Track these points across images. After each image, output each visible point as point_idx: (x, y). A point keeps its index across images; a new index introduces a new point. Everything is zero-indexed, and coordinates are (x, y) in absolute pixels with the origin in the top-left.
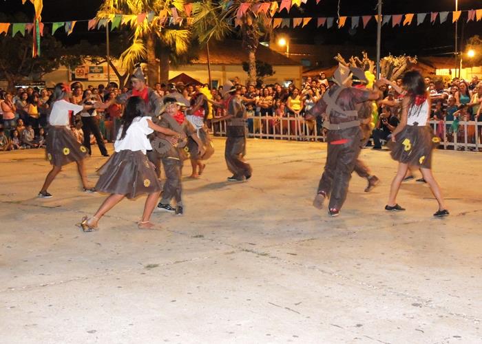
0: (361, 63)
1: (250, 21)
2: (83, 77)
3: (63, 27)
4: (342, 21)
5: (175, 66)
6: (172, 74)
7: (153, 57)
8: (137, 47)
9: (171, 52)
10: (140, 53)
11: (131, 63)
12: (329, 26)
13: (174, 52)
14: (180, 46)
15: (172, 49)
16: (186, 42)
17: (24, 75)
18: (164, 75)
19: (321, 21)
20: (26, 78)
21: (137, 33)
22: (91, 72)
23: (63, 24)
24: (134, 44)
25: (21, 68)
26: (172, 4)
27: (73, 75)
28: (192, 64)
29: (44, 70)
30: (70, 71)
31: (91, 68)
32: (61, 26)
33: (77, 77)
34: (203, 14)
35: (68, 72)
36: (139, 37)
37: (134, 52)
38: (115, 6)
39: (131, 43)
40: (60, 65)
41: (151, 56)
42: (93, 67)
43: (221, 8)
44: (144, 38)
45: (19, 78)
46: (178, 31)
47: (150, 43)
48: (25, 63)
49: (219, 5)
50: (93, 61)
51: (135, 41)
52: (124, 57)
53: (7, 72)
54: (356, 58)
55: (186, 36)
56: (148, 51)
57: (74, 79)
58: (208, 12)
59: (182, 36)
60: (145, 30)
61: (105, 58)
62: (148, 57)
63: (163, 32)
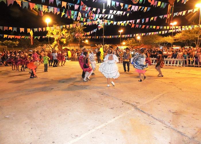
1: (78, 37)
4: (97, 37)
5: (64, 46)
6: (63, 48)
8: (55, 42)
9: (63, 43)
14: (65, 42)
17: (31, 48)
18: (61, 48)
19: (93, 37)
21: (55, 39)
22: (46, 47)
23: (37, 37)
26: (63, 33)
30: (42, 47)
34: (68, 36)
38: (50, 34)
40: (39, 46)
45: (29, 49)
46: (64, 39)
49: (72, 34)
50: (46, 45)
52: (53, 44)
53: (27, 47)
54: (99, 45)
55: (66, 40)
57: (43, 49)
61: (49, 44)
63: (61, 39)
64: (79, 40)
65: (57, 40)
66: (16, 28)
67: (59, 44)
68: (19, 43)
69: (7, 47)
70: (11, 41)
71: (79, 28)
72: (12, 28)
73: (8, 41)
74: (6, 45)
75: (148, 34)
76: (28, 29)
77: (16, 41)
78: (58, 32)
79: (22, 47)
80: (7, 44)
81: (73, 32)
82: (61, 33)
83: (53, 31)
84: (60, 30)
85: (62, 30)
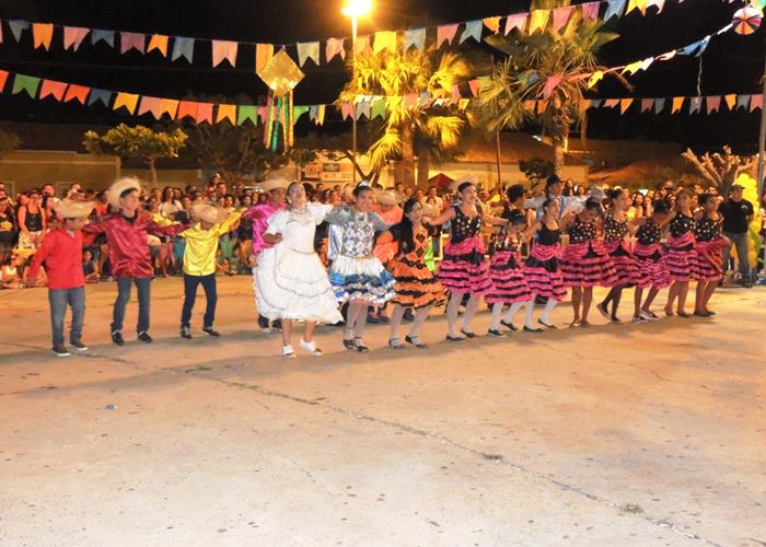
0: (723, 162)
1: (558, 103)
2: (315, 176)
3: (308, 113)
4: (678, 103)
5: (437, 163)
6: (432, 174)
7: (410, 152)
8: (390, 139)
9: (433, 146)
10: (394, 146)
11: (382, 160)
12: (658, 110)
13: (437, 146)
14: (448, 138)
15: (435, 142)
16: (455, 133)
17: (244, 173)
18: (423, 174)
19: (646, 104)
20: (246, 177)
21: (392, 120)
22: (325, 170)
23: (307, 109)
24: (387, 135)
25: (241, 163)
26: (439, 82)
27: (303, 174)
28: (456, 162)
29: (268, 166)
30: (300, 168)
31: (325, 165)
32: (303, 112)
33: (307, 176)
34: (495, 93)
35: (297, 170)
36: (393, 126)
37: (386, 145)
38: (364, 85)
39: (382, 133)
40: (291, 161)
41: (408, 151)
42: (327, 164)
43: (520, 85)
44: (400, 128)
45: (238, 176)
46: (445, 119)
47: (407, 134)
48: (247, 158)
49: (517, 80)
50: (331, 157)
51: (388, 130)
52: (373, 151)
53: (225, 168)
54: (716, 154)
55: (455, 125)
56: (404, 144)
57: (303, 178)
58: (502, 89)
59: (450, 125)
60: (403, 117)
61: (346, 152)
62: (404, 152)
63: (424, 119)
64: (560, 122)
66: (191, 41)
68: (185, 141)
69: (122, 167)
70: (145, 131)
71: (566, 41)
72: (165, 39)
73: (132, 131)
74: (119, 154)
76: (258, 46)
77: (170, 133)
78: (413, 77)
79: (198, 167)
80: (126, 147)
81: (522, 70)
82: (428, 79)
83: (383, 72)
84: (426, 61)
85: (434, 65)
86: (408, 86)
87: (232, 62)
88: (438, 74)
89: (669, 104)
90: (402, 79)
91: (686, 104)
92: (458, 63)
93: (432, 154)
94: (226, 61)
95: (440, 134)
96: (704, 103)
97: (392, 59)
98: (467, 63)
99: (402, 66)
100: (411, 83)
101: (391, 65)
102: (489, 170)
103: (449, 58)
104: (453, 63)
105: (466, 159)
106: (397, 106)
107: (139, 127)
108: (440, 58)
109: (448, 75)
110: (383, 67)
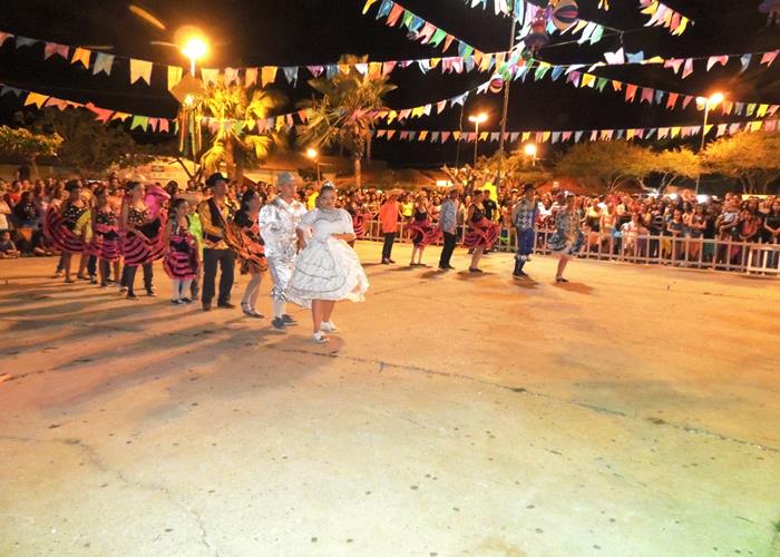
4: (423, 135)
8: (217, 149)
9: (247, 156)
10: (221, 154)
12: (411, 139)
14: (261, 151)
15: (248, 154)
16: (266, 148)
19: (404, 134)
21: (219, 136)
24: (215, 146)
26: (254, 111)
28: (259, 168)
36: (220, 141)
37: (215, 154)
39: (212, 145)
46: (257, 137)
47: (230, 146)
50: (165, 161)
51: (215, 143)
52: (205, 158)
55: (265, 142)
56: (227, 153)
59: (263, 142)
60: (229, 134)
61: (176, 158)
63: (243, 138)
64: (358, 144)
65: (224, 142)
66: (111, 58)
67: (230, 159)
68: (62, 143)
70: (27, 133)
71: (364, 88)
72: (87, 53)
73: (14, 132)
75: (656, 133)
76: (170, 68)
77: (48, 135)
78: (235, 105)
80: (9, 145)
82: (245, 108)
83: (212, 100)
84: (243, 95)
85: (249, 97)
86: (230, 112)
87: (148, 80)
88: (253, 105)
89: (418, 135)
90: (228, 106)
91: (429, 136)
92: (266, 98)
93: (246, 161)
94: (141, 79)
95: (254, 149)
96: (440, 136)
97: (218, 91)
98: (272, 99)
99: (227, 97)
100: (234, 111)
101: (218, 95)
102: (271, 174)
103: (259, 94)
104: (263, 97)
105: (265, 166)
106: (223, 127)
107: (21, 129)
108: (252, 93)
109: (260, 105)
110: (212, 96)
